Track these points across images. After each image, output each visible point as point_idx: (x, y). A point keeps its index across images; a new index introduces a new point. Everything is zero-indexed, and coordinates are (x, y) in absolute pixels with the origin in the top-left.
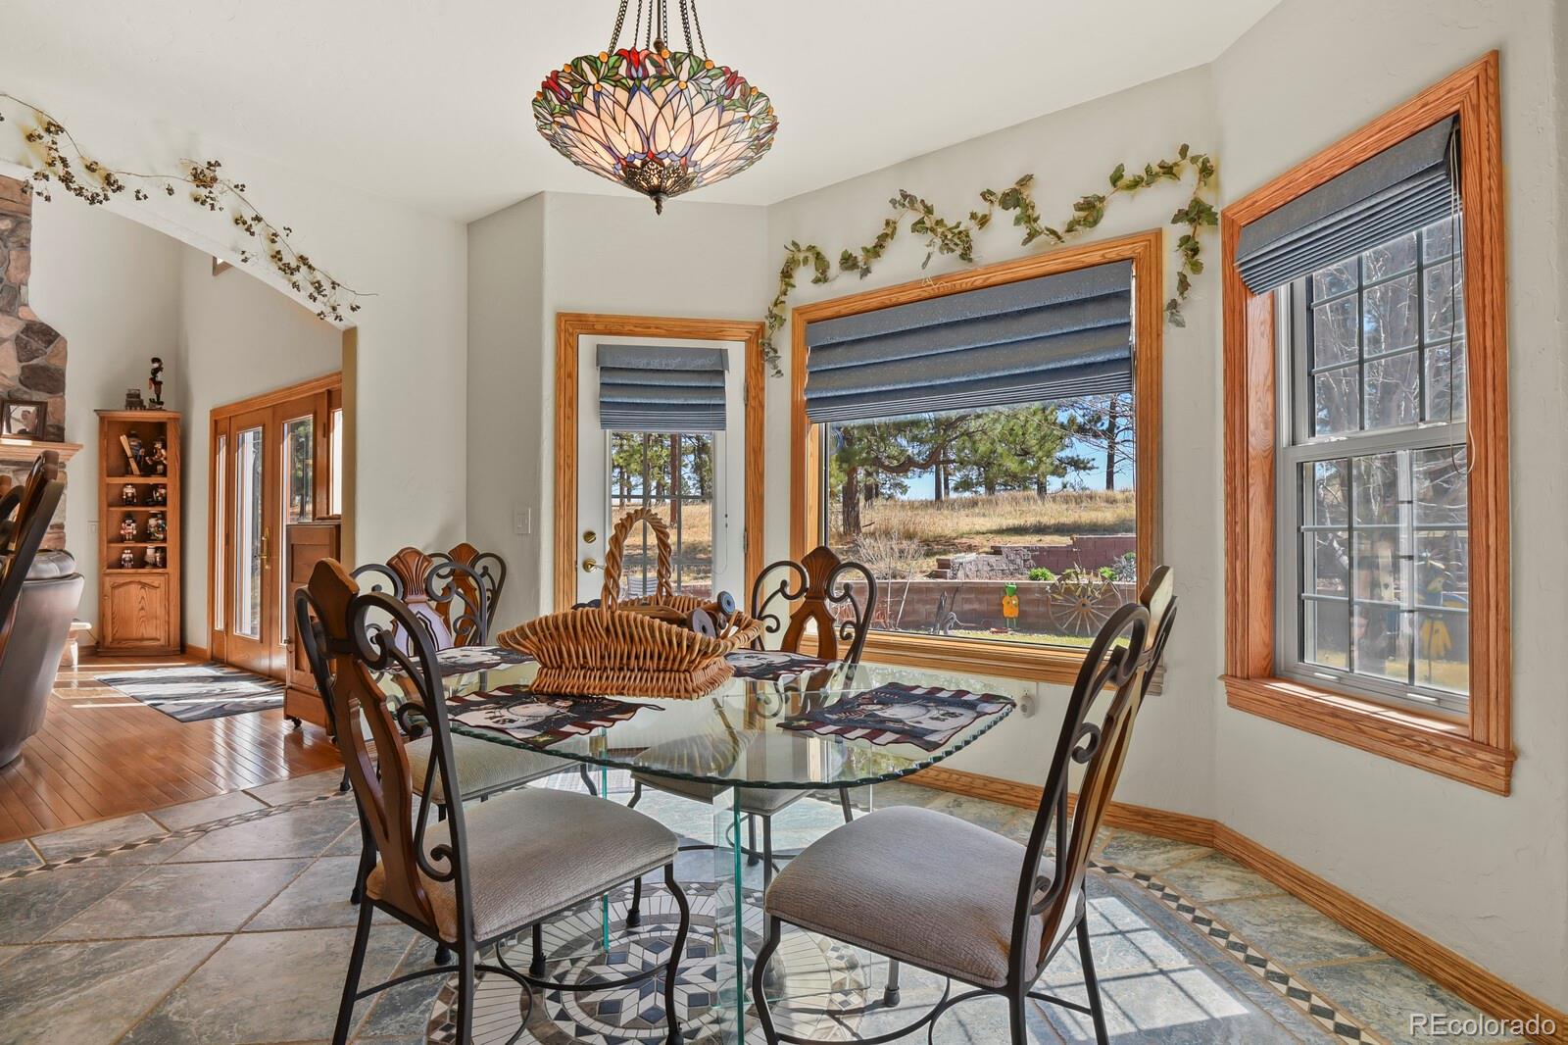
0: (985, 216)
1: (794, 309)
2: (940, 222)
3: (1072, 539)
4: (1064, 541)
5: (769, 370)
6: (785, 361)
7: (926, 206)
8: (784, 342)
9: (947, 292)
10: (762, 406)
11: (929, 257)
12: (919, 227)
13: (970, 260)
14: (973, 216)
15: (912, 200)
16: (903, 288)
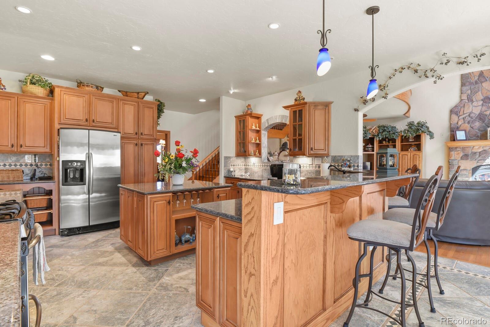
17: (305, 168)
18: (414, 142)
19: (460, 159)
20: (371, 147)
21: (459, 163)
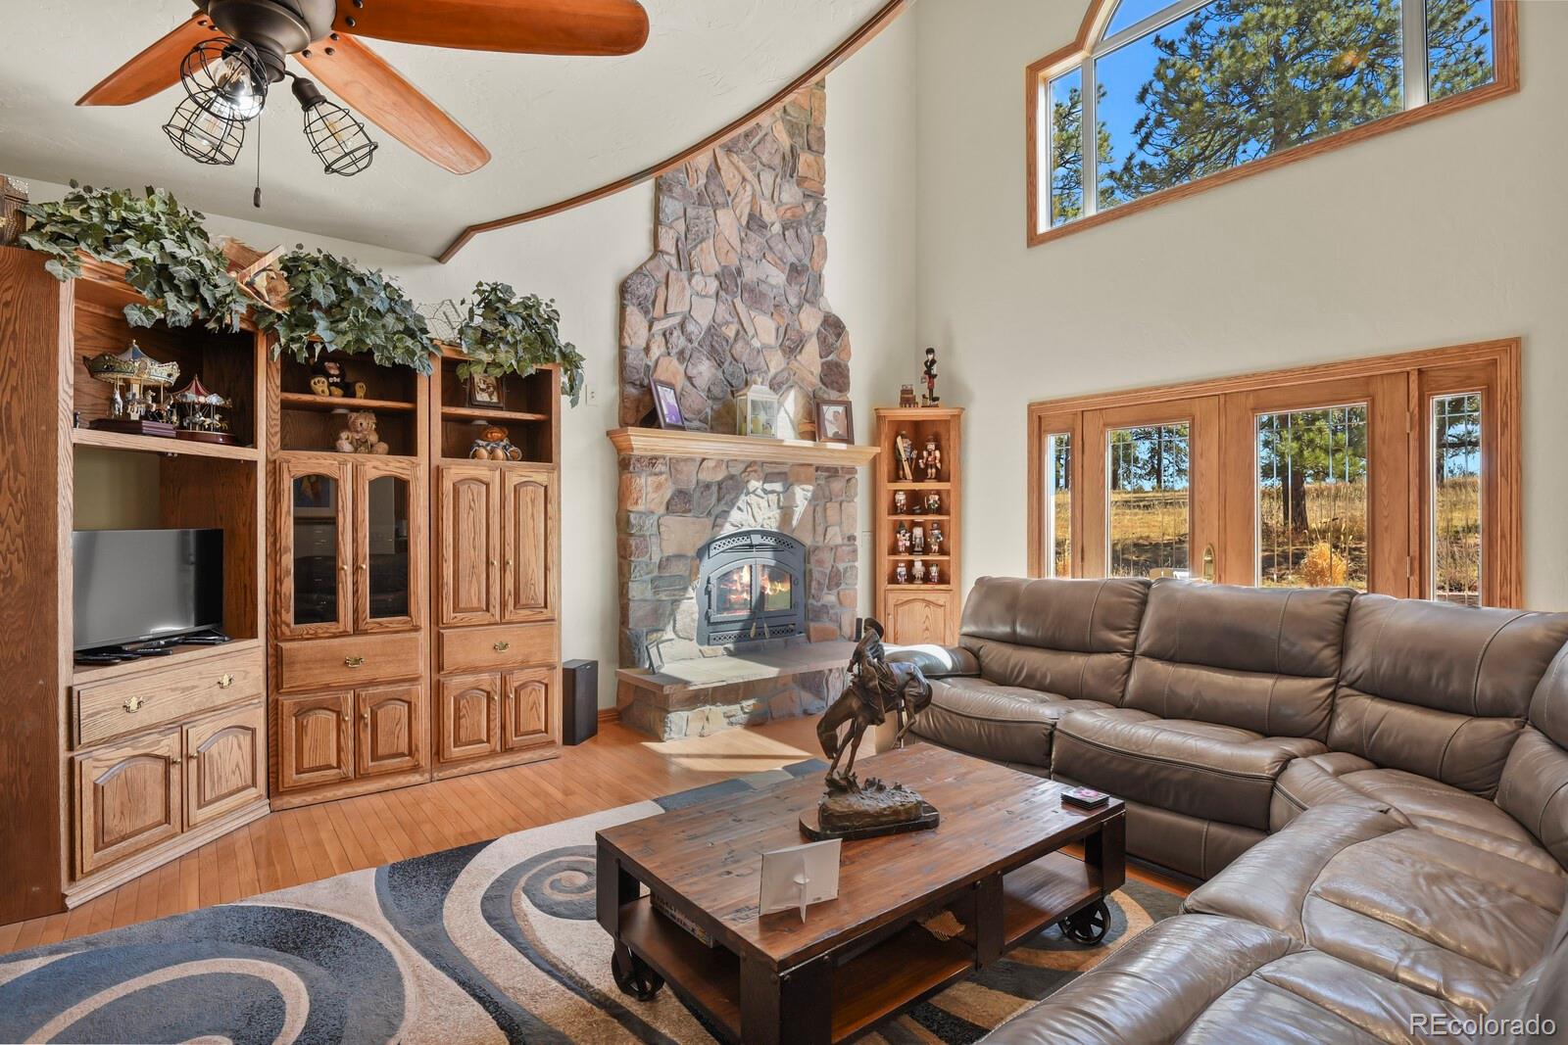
18: (501, 409)
19: (662, 510)
20: (218, 409)
21: (662, 529)
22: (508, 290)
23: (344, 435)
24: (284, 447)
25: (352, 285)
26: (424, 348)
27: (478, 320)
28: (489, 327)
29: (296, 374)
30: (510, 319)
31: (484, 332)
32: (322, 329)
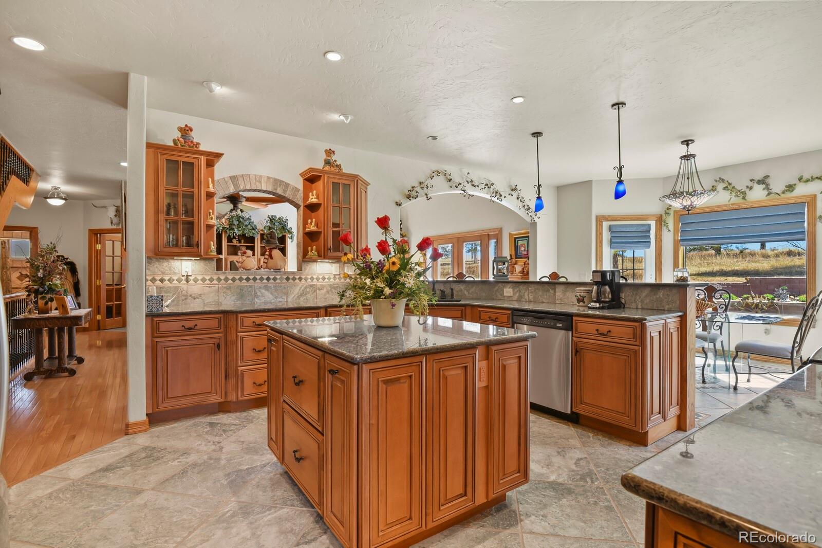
0: (751, 187)
1: (674, 211)
2: (733, 187)
3: (746, 279)
4: (742, 280)
5: (664, 229)
6: (671, 226)
7: (729, 183)
8: (670, 221)
9: (736, 208)
10: (661, 241)
11: (731, 198)
12: (725, 188)
13: (746, 200)
14: (747, 187)
15: (723, 180)
16: (719, 206)
17: (326, 280)
22: (275, 216)
23: (239, 251)
24: (228, 255)
25: (241, 220)
26: (256, 232)
27: (269, 224)
28: (271, 226)
29: (230, 240)
30: (276, 224)
31: (270, 227)
32: (236, 231)
